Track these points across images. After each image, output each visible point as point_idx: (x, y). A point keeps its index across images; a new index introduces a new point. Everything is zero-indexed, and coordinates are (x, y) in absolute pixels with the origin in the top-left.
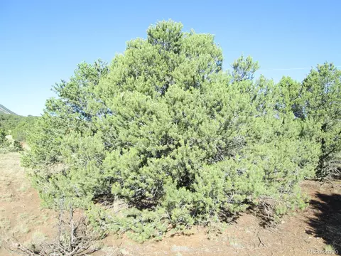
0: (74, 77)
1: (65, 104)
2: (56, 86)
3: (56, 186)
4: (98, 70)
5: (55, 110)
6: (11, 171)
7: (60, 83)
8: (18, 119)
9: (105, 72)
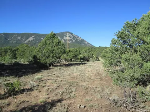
0: (123, 28)
1: (120, 40)
2: (116, 34)
3: (119, 76)
4: (135, 24)
5: (116, 44)
6: (97, 69)
7: (117, 32)
8: (95, 48)
9: (138, 24)
